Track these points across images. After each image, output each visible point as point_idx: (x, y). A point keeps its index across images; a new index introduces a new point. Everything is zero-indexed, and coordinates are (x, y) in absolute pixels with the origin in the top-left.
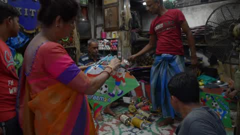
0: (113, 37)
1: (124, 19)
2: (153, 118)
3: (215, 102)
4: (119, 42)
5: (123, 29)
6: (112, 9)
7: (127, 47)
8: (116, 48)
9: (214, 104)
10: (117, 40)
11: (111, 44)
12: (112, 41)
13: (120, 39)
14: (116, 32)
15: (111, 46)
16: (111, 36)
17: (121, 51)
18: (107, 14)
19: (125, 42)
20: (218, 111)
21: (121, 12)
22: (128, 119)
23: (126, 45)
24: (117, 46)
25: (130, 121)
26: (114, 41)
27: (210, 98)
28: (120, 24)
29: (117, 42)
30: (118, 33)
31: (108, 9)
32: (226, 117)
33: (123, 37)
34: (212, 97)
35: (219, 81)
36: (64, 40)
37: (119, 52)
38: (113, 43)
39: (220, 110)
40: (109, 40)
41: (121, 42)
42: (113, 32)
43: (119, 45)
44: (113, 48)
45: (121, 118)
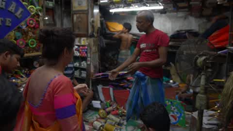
0: (83, 43)
1: (93, 27)
2: (122, 122)
3: (173, 106)
4: (89, 49)
5: (92, 36)
6: (82, 15)
7: (95, 52)
8: (86, 55)
9: (173, 108)
10: (86, 47)
11: (81, 50)
12: (81, 47)
13: (89, 45)
14: (85, 39)
15: (80, 52)
16: (80, 42)
17: (90, 57)
18: (76, 20)
19: (94, 48)
20: (175, 113)
21: (91, 20)
22: (101, 126)
23: (94, 51)
24: (86, 52)
25: (103, 128)
26: (84, 47)
27: (170, 103)
28: (90, 31)
29: (87, 49)
30: (87, 40)
31: (78, 15)
32: (181, 119)
33: (92, 43)
34: (171, 102)
35: (171, 81)
36: (31, 46)
37: (89, 59)
38: (82, 49)
39: (177, 113)
40: (79, 46)
41: (91, 48)
42: (82, 39)
43: (89, 51)
44: (82, 54)
45: (94, 125)
